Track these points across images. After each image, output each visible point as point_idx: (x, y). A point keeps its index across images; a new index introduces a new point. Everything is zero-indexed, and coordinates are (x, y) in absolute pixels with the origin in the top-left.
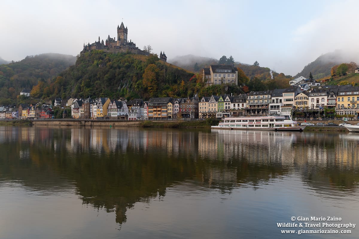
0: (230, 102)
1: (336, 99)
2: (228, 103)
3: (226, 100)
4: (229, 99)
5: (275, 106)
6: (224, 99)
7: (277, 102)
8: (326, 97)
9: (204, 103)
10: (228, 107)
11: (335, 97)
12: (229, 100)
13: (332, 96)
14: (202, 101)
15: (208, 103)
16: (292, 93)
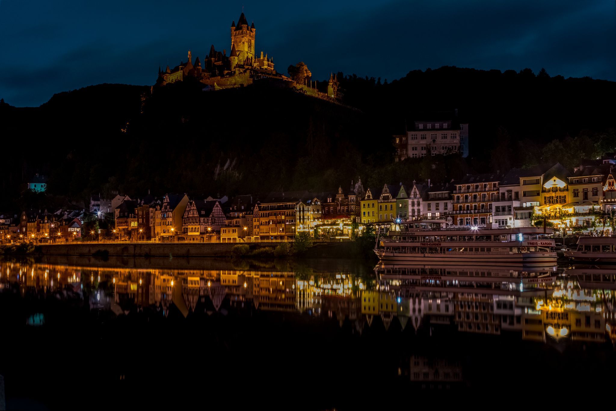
0: (421, 200)
2: (416, 203)
3: (411, 196)
4: (418, 193)
6: (408, 194)
7: (510, 199)
8: (601, 185)
9: (371, 202)
10: (416, 211)
12: (418, 196)
13: (611, 185)
14: (366, 198)
15: (378, 203)
16: (538, 178)
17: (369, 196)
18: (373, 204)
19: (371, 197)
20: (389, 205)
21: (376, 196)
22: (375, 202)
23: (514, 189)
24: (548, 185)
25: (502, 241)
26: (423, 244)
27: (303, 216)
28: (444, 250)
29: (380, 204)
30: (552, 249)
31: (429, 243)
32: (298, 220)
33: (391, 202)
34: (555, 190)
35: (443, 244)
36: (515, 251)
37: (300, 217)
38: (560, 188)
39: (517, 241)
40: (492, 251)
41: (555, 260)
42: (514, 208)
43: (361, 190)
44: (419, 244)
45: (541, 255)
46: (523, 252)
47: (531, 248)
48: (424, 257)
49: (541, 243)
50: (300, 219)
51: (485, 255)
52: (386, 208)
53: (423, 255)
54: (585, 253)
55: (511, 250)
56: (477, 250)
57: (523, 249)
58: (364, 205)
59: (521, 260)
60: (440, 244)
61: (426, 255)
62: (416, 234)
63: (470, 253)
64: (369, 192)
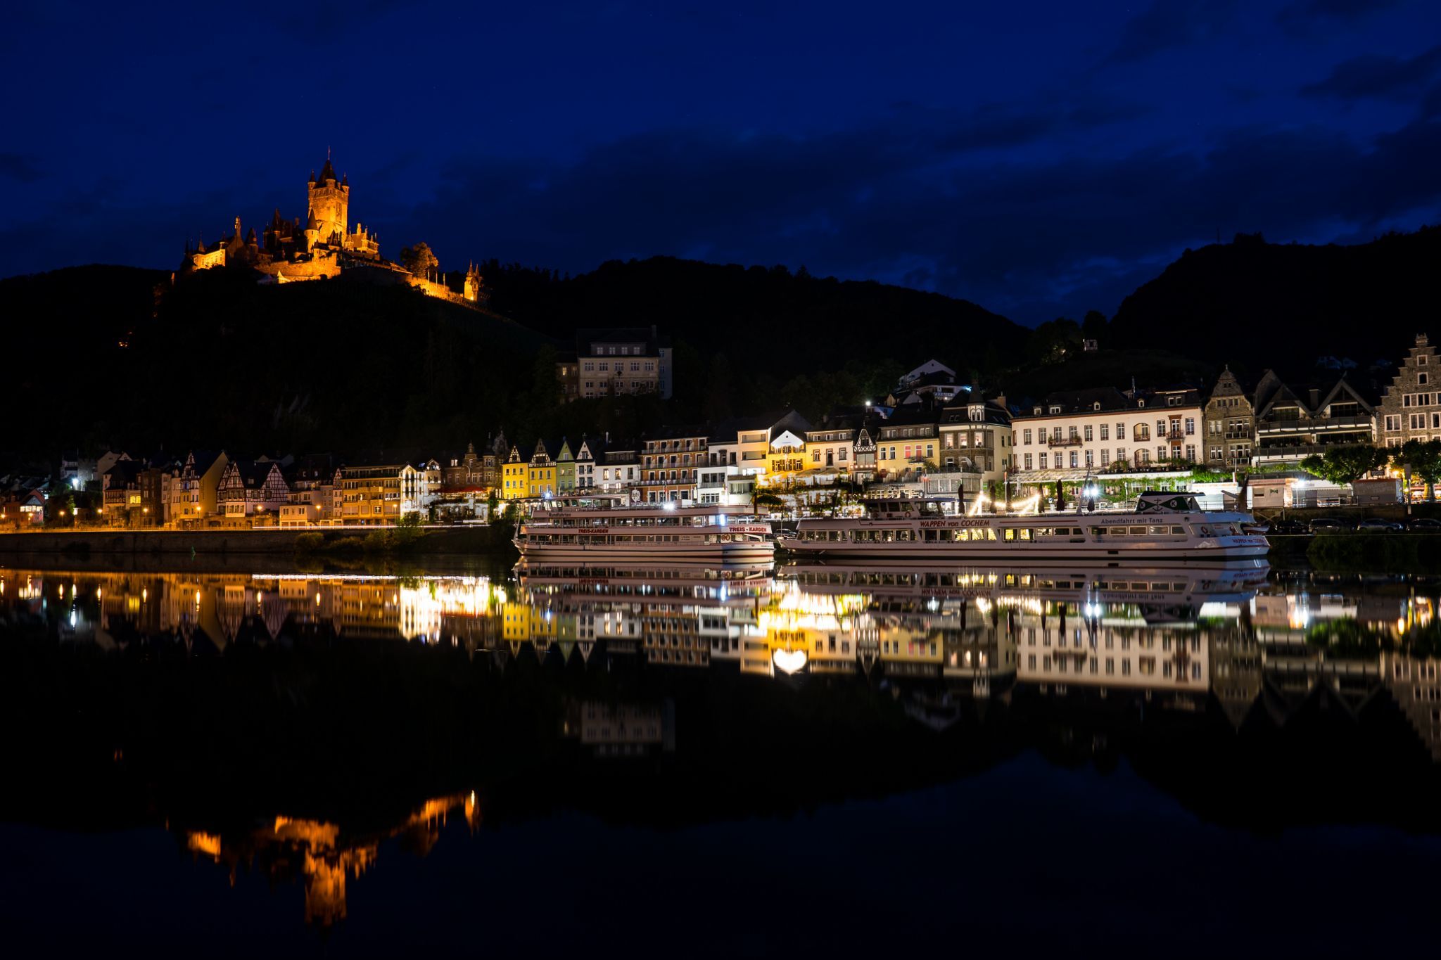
0: (593, 464)
1: (876, 451)
2: (586, 468)
3: (579, 458)
4: (589, 453)
5: (714, 477)
6: (575, 454)
7: (724, 463)
8: (852, 443)
9: (518, 466)
10: (586, 480)
11: (872, 447)
12: (590, 457)
13: (865, 443)
14: (511, 460)
15: (529, 468)
16: (764, 432)
17: (515, 458)
18: (521, 470)
19: (518, 459)
20: (545, 471)
21: (526, 458)
22: (524, 466)
23: (730, 448)
24: (778, 444)
25: (695, 526)
26: (582, 531)
27: (413, 488)
28: (613, 540)
29: (531, 470)
30: (768, 537)
31: (591, 530)
32: (404, 494)
33: (548, 466)
34: (788, 450)
35: (611, 531)
36: (714, 539)
37: (407, 488)
38: (794, 448)
39: (717, 526)
40: (680, 540)
41: (772, 552)
42: (729, 476)
43: (504, 447)
44: (576, 531)
45: (750, 547)
46: (725, 541)
47: (737, 536)
48: (584, 550)
49: (750, 529)
50: (407, 492)
51: (670, 546)
52: (541, 475)
53: (582, 547)
54: (806, 542)
55: (707, 538)
56: (659, 539)
57: (726, 538)
58: (508, 471)
59: (720, 553)
60: (607, 531)
61: (587, 547)
62: (573, 515)
63: (650, 543)
64: (515, 451)
